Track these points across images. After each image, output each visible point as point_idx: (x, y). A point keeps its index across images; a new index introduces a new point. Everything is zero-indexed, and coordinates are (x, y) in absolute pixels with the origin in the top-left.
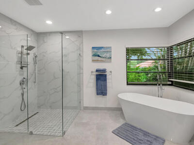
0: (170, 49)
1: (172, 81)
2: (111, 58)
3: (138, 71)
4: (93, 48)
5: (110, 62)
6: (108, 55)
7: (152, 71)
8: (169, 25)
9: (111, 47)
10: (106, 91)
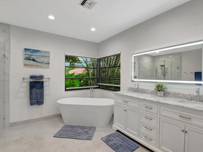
0: (99, 60)
1: (99, 85)
2: (49, 63)
3: (72, 77)
4: (26, 49)
5: (48, 68)
6: (46, 60)
7: (85, 77)
8: (100, 42)
9: (49, 52)
10: (43, 99)
